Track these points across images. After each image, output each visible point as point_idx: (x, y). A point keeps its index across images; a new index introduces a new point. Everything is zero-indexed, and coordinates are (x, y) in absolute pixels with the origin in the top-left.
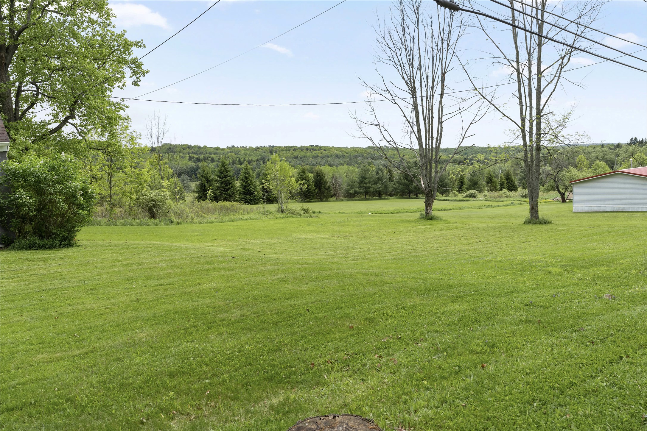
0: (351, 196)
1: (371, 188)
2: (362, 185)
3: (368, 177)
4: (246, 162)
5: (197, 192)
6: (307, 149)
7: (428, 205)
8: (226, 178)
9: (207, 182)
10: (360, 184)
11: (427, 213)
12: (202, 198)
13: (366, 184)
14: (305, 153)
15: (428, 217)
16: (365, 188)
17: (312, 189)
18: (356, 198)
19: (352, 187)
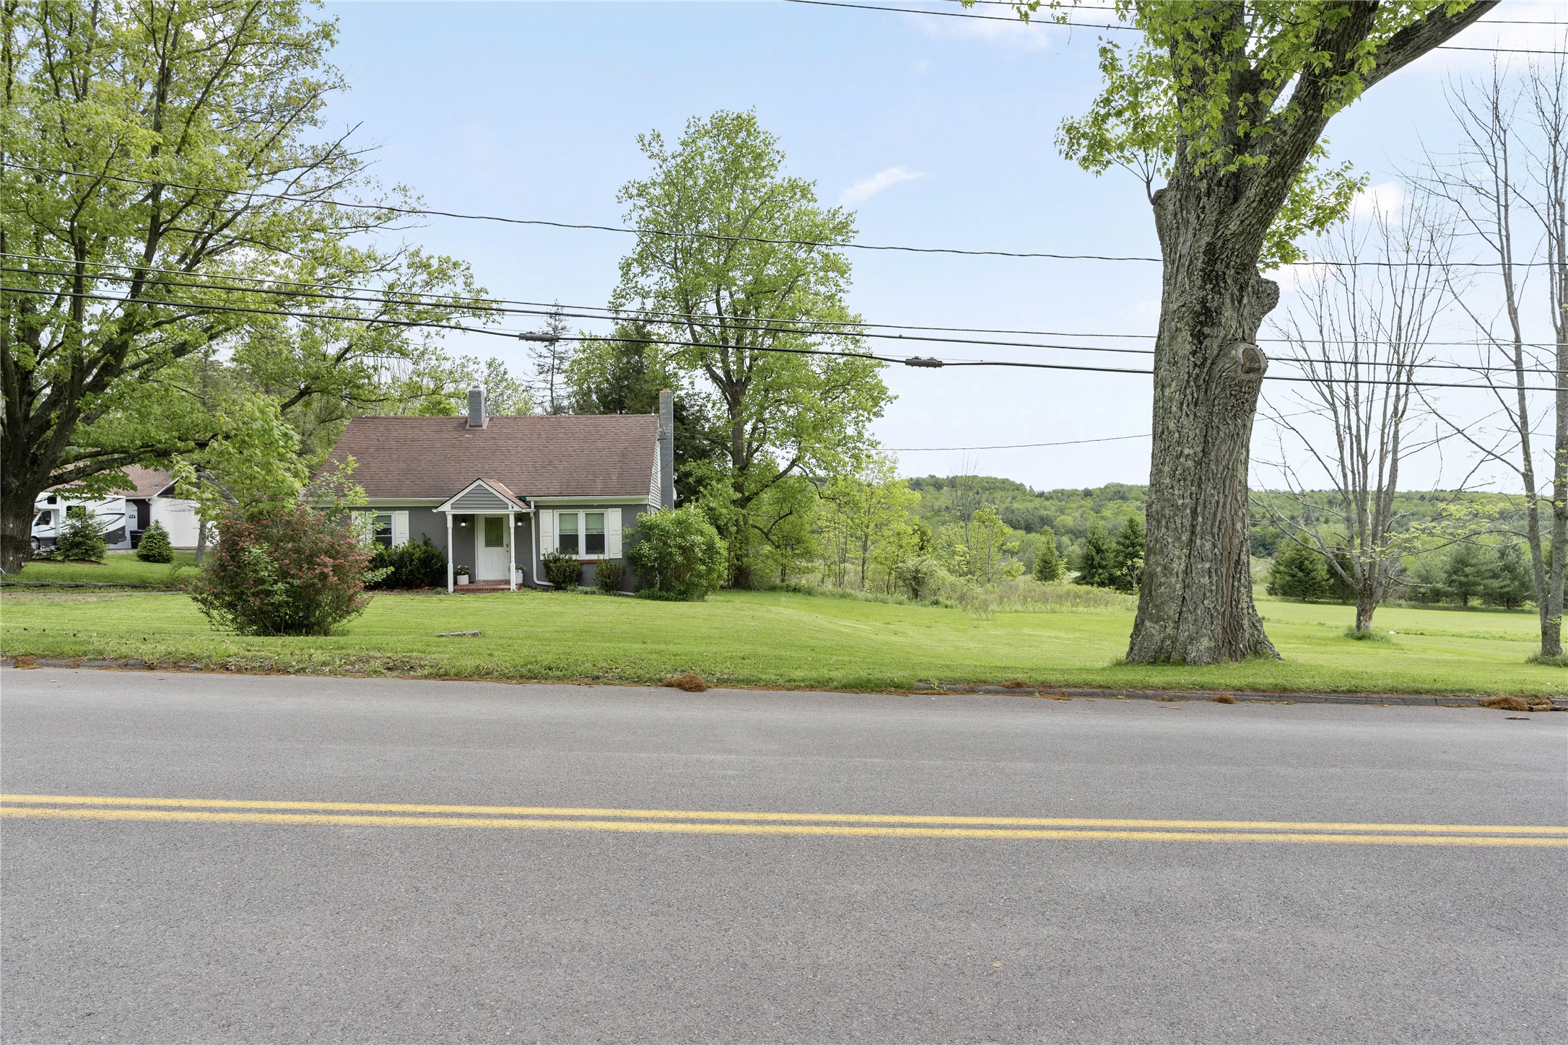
0: (1427, 598)
1: (1480, 584)
2: (1455, 577)
3: (1473, 561)
4: (1266, 522)
5: (1080, 569)
6: (1422, 498)
7: (1364, 613)
8: (1134, 547)
9: (1098, 553)
10: (1450, 576)
11: (1358, 627)
12: (1087, 579)
13: (1467, 576)
14: (1416, 505)
15: (1360, 634)
16: (1461, 584)
17: (1319, 578)
18: (1440, 604)
19: (1426, 579)
